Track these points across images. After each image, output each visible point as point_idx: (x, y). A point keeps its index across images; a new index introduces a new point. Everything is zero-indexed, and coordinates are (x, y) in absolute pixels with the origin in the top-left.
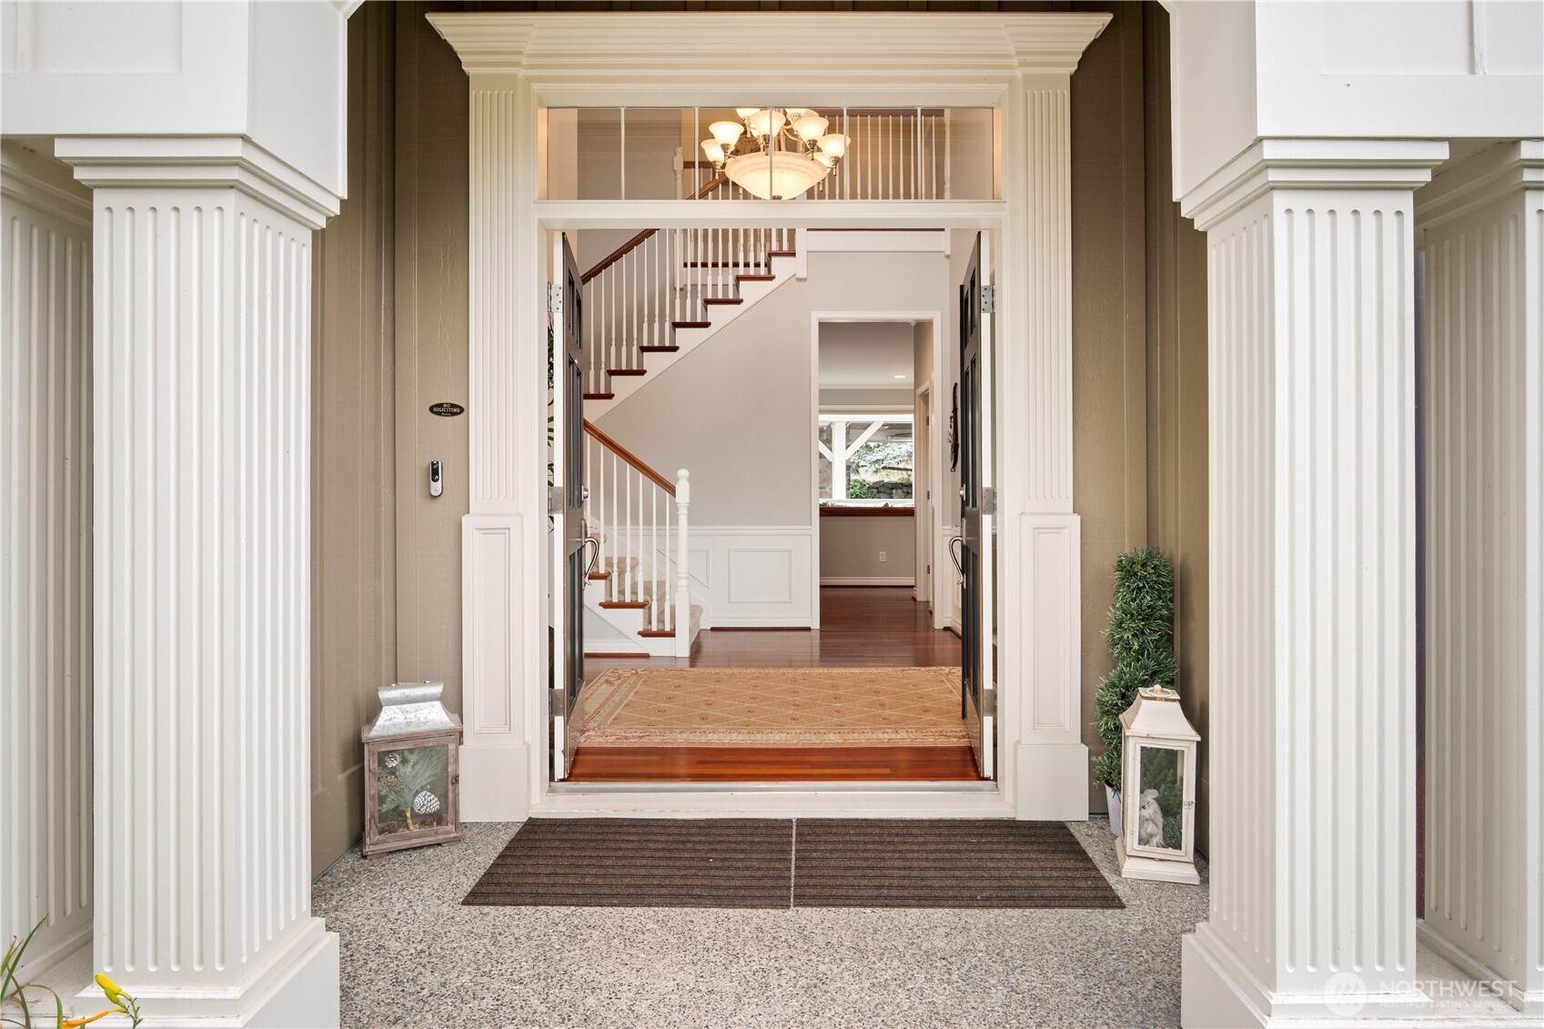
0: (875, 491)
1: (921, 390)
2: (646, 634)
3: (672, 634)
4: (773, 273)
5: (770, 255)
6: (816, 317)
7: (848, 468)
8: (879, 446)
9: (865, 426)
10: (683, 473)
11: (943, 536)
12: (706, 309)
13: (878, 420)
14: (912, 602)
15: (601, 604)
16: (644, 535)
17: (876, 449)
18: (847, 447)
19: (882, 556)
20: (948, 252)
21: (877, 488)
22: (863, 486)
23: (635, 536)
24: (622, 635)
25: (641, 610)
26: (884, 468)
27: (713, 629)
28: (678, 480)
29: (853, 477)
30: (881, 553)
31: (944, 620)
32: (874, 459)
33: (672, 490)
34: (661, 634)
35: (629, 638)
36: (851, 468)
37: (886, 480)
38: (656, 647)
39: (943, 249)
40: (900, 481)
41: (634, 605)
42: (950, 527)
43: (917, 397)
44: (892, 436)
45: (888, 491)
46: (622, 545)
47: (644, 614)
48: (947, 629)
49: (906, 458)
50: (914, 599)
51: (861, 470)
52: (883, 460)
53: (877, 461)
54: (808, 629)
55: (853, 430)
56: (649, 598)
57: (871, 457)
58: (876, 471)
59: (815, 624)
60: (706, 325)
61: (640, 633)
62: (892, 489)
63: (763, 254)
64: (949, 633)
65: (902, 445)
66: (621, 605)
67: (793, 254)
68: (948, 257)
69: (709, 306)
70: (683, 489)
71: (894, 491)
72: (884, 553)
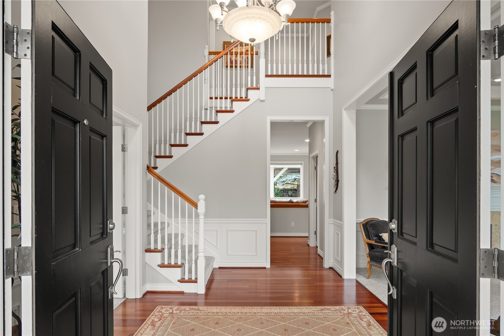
0: (282, 191)
1: (314, 154)
2: (182, 281)
3: (195, 281)
4: (249, 97)
5: (248, 89)
6: (269, 119)
7: (274, 184)
8: (284, 176)
9: (281, 169)
10: (202, 197)
11: (329, 224)
12: (217, 115)
13: (286, 167)
14: (307, 247)
15: (159, 266)
16: (188, 223)
17: (283, 177)
18: (274, 177)
19: (293, 224)
20: (333, 88)
21: (283, 191)
22: (278, 190)
23: (183, 223)
24: (169, 281)
25: (180, 269)
26: (286, 183)
27: (220, 268)
28: (199, 200)
29: (276, 187)
30: (292, 223)
31: (329, 264)
32: (282, 181)
33: (196, 205)
34: (190, 281)
35: (174, 283)
36: (275, 184)
37: (286, 188)
38: (188, 288)
39: (330, 86)
40: (291, 188)
41: (176, 266)
42: (332, 220)
43: (311, 158)
44: (289, 173)
45: (287, 192)
46: (177, 228)
47: (182, 270)
48: (331, 268)
49: (294, 180)
50: (309, 245)
51: (277, 184)
52: (285, 181)
53: (283, 181)
54: (265, 268)
55: (277, 170)
56: (184, 262)
57: (281, 180)
58: (283, 185)
59: (268, 266)
60: (217, 123)
61: (179, 281)
62: (289, 191)
63: (244, 88)
64: (331, 271)
65: (292, 176)
66: (169, 266)
67: (258, 89)
68: (332, 90)
69: (218, 114)
70: (202, 205)
71: (289, 192)
72: (293, 223)
